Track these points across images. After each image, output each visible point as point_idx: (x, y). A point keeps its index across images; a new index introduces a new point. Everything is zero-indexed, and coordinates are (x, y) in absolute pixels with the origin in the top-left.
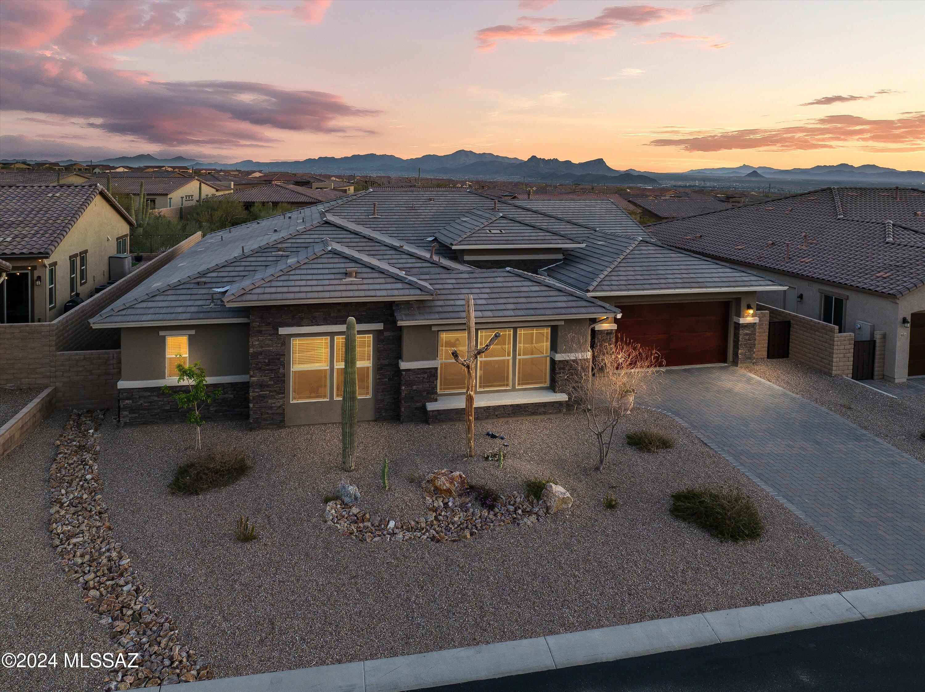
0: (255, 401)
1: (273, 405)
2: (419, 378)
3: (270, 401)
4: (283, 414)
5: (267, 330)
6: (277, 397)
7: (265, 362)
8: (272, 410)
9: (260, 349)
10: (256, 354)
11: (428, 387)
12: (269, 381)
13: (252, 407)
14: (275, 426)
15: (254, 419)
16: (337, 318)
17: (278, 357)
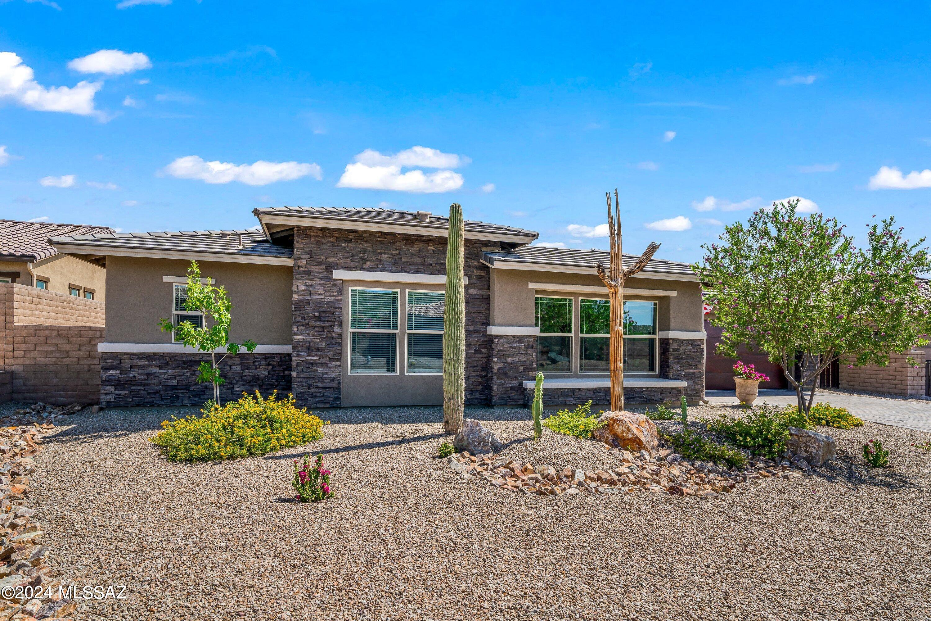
0: (300, 369)
1: (325, 376)
2: (515, 347)
3: (321, 370)
4: (339, 389)
5: (317, 272)
6: (330, 365)
7: (314, 316)
8: (322, 382)
9: (308, 297)
10: (302, 304)
11: (525, 361)
12: (320, 342)
13: (295, 376)
14: (328, 406)
15: (298, 394)
16: (409, 264)
17: (332, 310)
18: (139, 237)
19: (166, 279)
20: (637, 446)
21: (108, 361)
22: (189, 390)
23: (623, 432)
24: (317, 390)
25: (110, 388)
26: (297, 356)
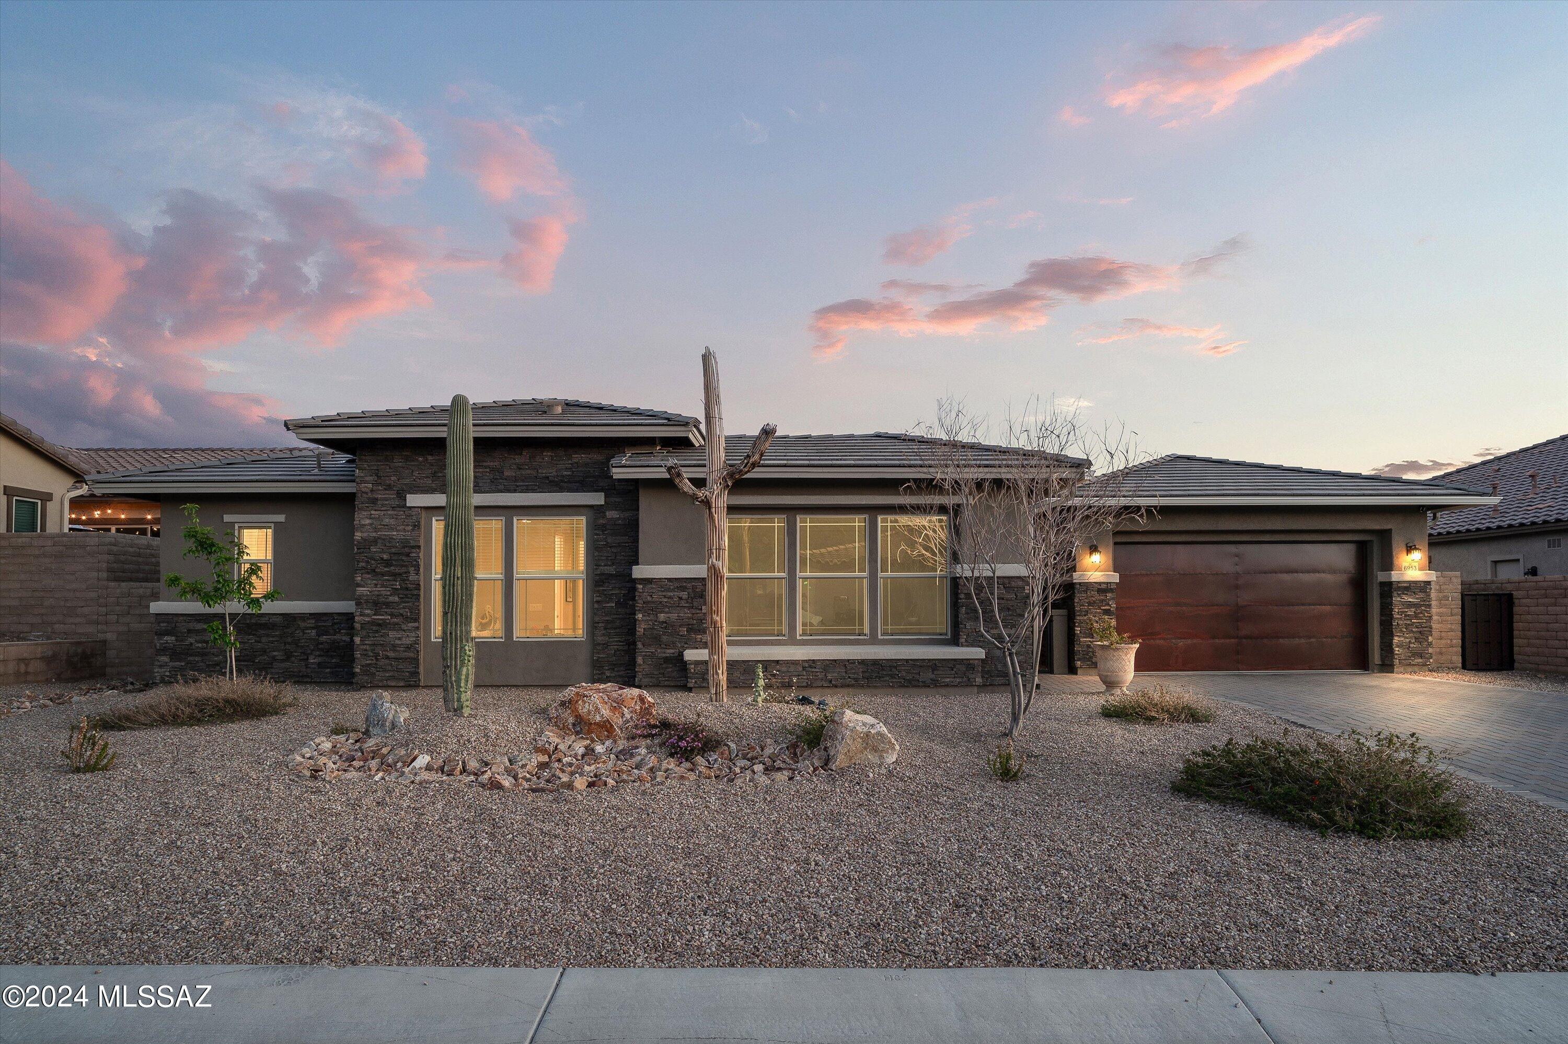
0: (365, 632)
1: (398, 642)
2: (670, 597)
3: (392, 634)
4: (415, 661)
5: (386, 499)
6: (404, 627)
7: (382, 559)
8: (395, 651)
9: (374, 534)
10: (367, 544)
11: (689, 618)
12: (390, 595)
13: (358, 642)
14: (402, 684)
15: (363, 666)
16: (516, 479)
17: (407, 550)
18: (202, 467)
19: (227, 518)
20: (606, 733)
21: (162, 625)
22: (254, 662)
23: (589, 712)
24: (387, 661)
25: (165, 659)
26: (361, 615)
